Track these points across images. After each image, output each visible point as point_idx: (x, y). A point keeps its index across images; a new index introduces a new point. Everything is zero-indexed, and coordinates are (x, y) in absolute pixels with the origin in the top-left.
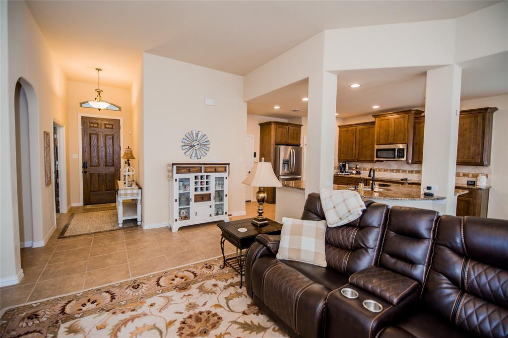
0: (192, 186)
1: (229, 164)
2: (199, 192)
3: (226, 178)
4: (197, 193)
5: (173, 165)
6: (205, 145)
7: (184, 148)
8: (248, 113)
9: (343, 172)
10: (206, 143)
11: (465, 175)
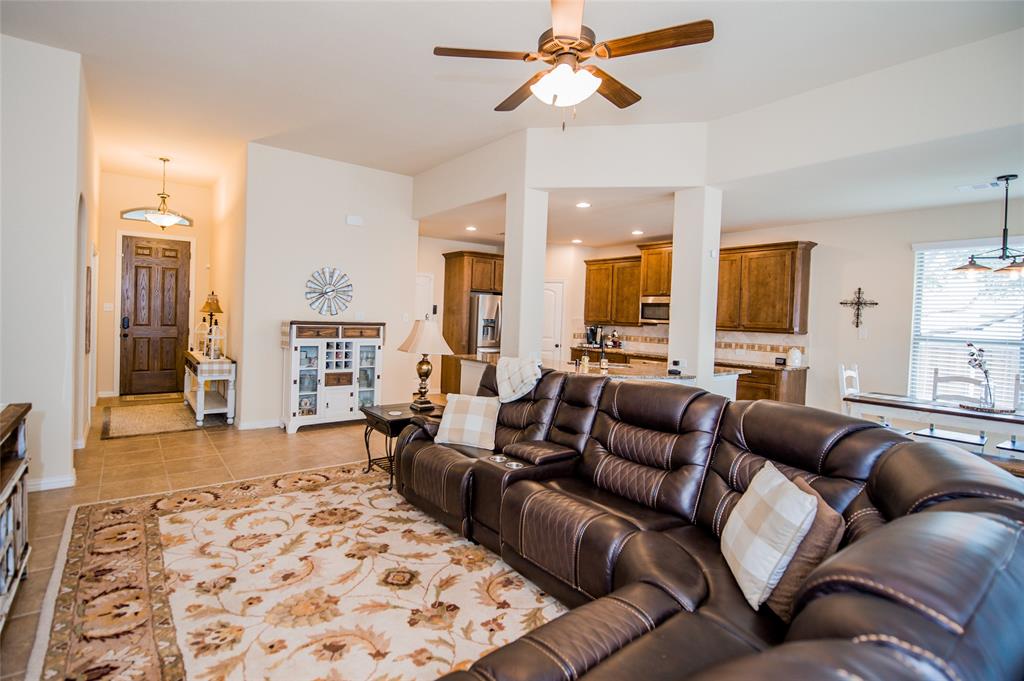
0: (322, 360)
1: (384, 324)
2: (334, 370)
3: (379, 347)
4: (329, 371)
5: (292, 323)
6: (345, 291)
7: (309, 296)
8: (420, 235)
9: (591, 343)
10: (346, 289)
11: (774, 349)
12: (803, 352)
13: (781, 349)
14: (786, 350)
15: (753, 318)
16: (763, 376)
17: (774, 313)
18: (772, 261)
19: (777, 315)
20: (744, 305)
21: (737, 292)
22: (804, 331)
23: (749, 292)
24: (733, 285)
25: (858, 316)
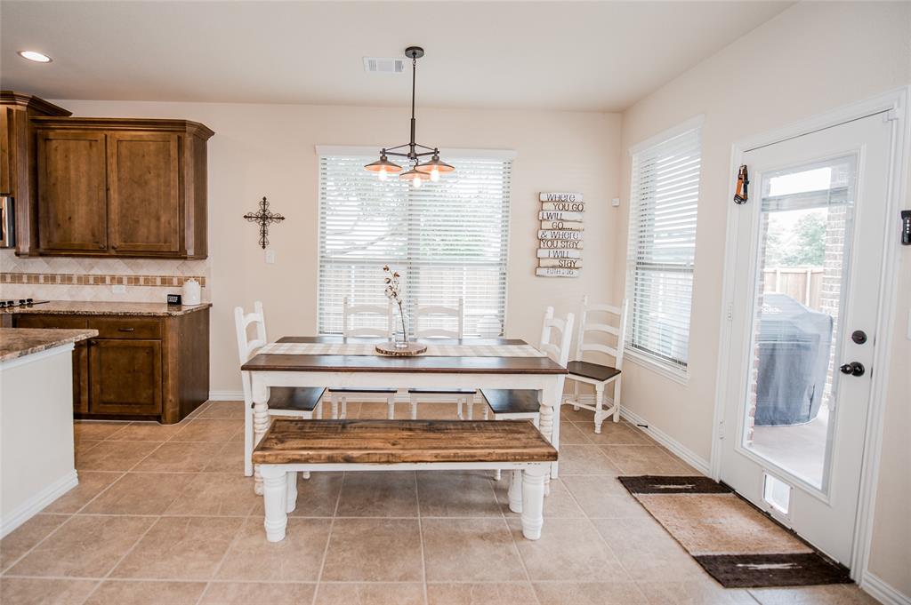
11: (166, 281)
12: (203, 284)
13: (175, 281)
14: (181, 283)
15: (128, 236)
16: (142, 327)
17: (158, 228)
18: (153, 147)
19: (162, 231)
20: (114, 216)
21: (102, 193)
22: (201, 254)
23: (120, 193)
24: (95, 183)
25: (264, 233)
